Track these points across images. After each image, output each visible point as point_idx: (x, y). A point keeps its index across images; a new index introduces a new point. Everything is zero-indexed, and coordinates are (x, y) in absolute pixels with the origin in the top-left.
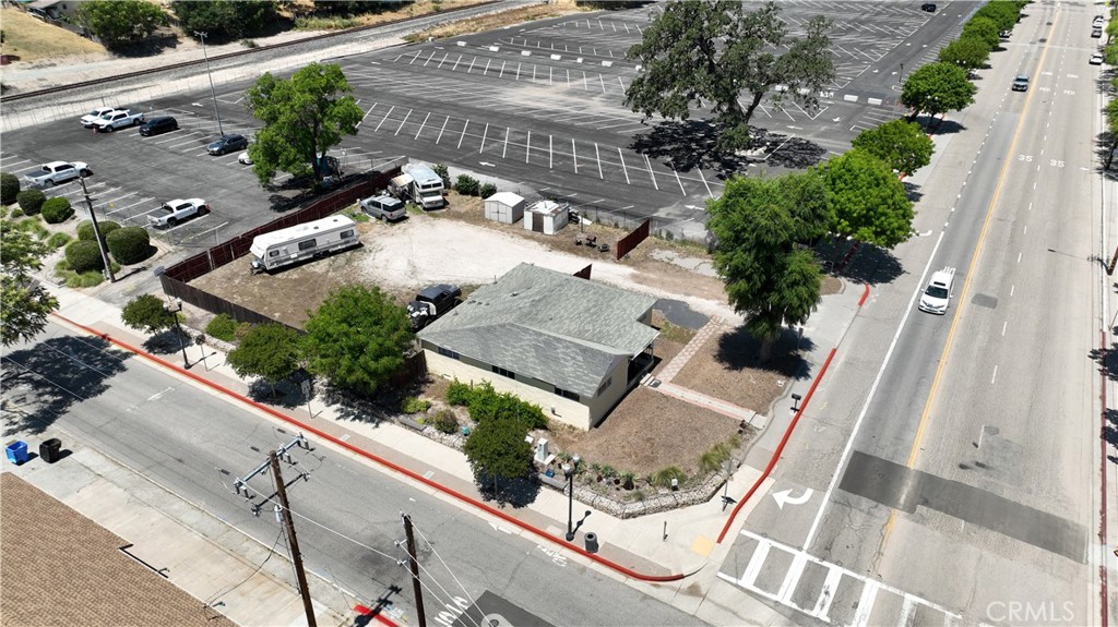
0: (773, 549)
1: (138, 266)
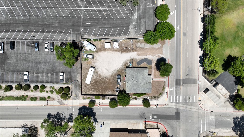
0: (172, 97)
1: (71, 91)
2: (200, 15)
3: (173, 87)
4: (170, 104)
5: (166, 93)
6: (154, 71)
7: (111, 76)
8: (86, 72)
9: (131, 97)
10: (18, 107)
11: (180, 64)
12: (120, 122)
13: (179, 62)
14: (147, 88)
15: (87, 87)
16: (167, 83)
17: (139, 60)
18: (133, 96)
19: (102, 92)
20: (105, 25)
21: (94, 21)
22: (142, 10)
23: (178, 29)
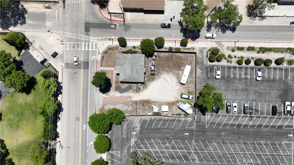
0: (93, 49)
1: (208, 57)
2: (60, 141)
3: (92, 59)
4: (96, 41)
5: (99, 54)
6: (113, 79)
7: (162, 74)
8: (190, 78)
9: (139, 49)
10: (269, 40)
11: (84, 85)
12: (152, 22)
13: (84, 88)
14: (121, 59)
15: (189, 62)
16: (99, 65)
17: (130, 91)
18: (137, 50)
19: (172, 56)
20: (168, 131)
21: (180, 137)
22: (125, 148)
23: (85, 125)
